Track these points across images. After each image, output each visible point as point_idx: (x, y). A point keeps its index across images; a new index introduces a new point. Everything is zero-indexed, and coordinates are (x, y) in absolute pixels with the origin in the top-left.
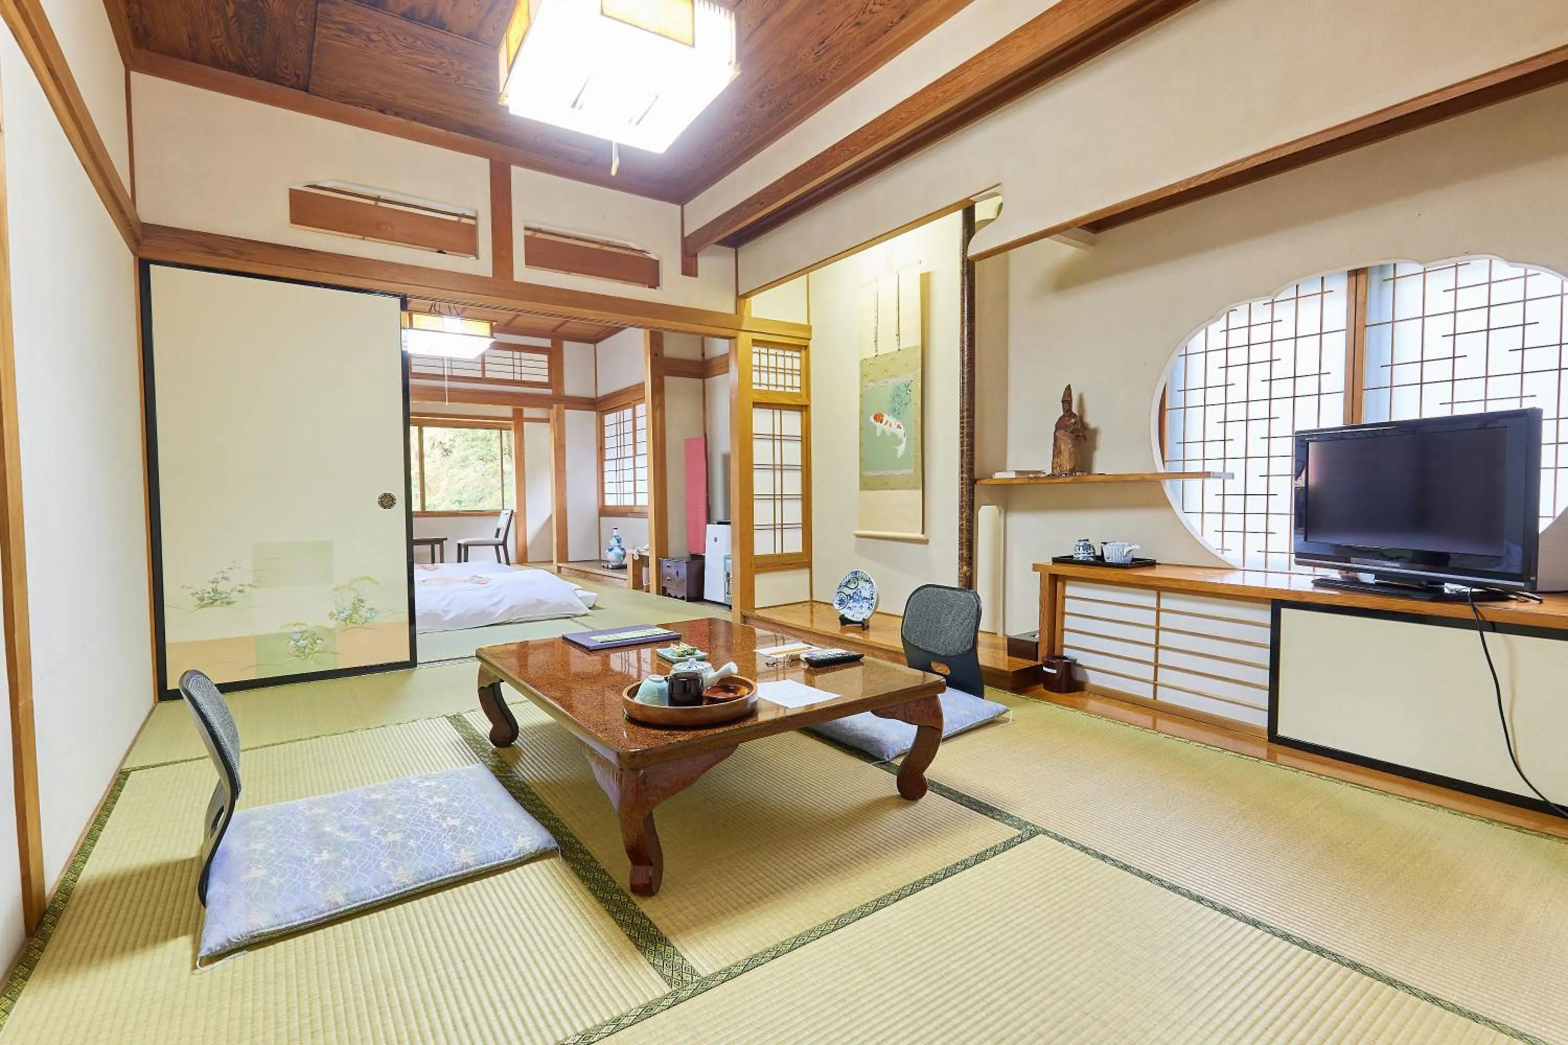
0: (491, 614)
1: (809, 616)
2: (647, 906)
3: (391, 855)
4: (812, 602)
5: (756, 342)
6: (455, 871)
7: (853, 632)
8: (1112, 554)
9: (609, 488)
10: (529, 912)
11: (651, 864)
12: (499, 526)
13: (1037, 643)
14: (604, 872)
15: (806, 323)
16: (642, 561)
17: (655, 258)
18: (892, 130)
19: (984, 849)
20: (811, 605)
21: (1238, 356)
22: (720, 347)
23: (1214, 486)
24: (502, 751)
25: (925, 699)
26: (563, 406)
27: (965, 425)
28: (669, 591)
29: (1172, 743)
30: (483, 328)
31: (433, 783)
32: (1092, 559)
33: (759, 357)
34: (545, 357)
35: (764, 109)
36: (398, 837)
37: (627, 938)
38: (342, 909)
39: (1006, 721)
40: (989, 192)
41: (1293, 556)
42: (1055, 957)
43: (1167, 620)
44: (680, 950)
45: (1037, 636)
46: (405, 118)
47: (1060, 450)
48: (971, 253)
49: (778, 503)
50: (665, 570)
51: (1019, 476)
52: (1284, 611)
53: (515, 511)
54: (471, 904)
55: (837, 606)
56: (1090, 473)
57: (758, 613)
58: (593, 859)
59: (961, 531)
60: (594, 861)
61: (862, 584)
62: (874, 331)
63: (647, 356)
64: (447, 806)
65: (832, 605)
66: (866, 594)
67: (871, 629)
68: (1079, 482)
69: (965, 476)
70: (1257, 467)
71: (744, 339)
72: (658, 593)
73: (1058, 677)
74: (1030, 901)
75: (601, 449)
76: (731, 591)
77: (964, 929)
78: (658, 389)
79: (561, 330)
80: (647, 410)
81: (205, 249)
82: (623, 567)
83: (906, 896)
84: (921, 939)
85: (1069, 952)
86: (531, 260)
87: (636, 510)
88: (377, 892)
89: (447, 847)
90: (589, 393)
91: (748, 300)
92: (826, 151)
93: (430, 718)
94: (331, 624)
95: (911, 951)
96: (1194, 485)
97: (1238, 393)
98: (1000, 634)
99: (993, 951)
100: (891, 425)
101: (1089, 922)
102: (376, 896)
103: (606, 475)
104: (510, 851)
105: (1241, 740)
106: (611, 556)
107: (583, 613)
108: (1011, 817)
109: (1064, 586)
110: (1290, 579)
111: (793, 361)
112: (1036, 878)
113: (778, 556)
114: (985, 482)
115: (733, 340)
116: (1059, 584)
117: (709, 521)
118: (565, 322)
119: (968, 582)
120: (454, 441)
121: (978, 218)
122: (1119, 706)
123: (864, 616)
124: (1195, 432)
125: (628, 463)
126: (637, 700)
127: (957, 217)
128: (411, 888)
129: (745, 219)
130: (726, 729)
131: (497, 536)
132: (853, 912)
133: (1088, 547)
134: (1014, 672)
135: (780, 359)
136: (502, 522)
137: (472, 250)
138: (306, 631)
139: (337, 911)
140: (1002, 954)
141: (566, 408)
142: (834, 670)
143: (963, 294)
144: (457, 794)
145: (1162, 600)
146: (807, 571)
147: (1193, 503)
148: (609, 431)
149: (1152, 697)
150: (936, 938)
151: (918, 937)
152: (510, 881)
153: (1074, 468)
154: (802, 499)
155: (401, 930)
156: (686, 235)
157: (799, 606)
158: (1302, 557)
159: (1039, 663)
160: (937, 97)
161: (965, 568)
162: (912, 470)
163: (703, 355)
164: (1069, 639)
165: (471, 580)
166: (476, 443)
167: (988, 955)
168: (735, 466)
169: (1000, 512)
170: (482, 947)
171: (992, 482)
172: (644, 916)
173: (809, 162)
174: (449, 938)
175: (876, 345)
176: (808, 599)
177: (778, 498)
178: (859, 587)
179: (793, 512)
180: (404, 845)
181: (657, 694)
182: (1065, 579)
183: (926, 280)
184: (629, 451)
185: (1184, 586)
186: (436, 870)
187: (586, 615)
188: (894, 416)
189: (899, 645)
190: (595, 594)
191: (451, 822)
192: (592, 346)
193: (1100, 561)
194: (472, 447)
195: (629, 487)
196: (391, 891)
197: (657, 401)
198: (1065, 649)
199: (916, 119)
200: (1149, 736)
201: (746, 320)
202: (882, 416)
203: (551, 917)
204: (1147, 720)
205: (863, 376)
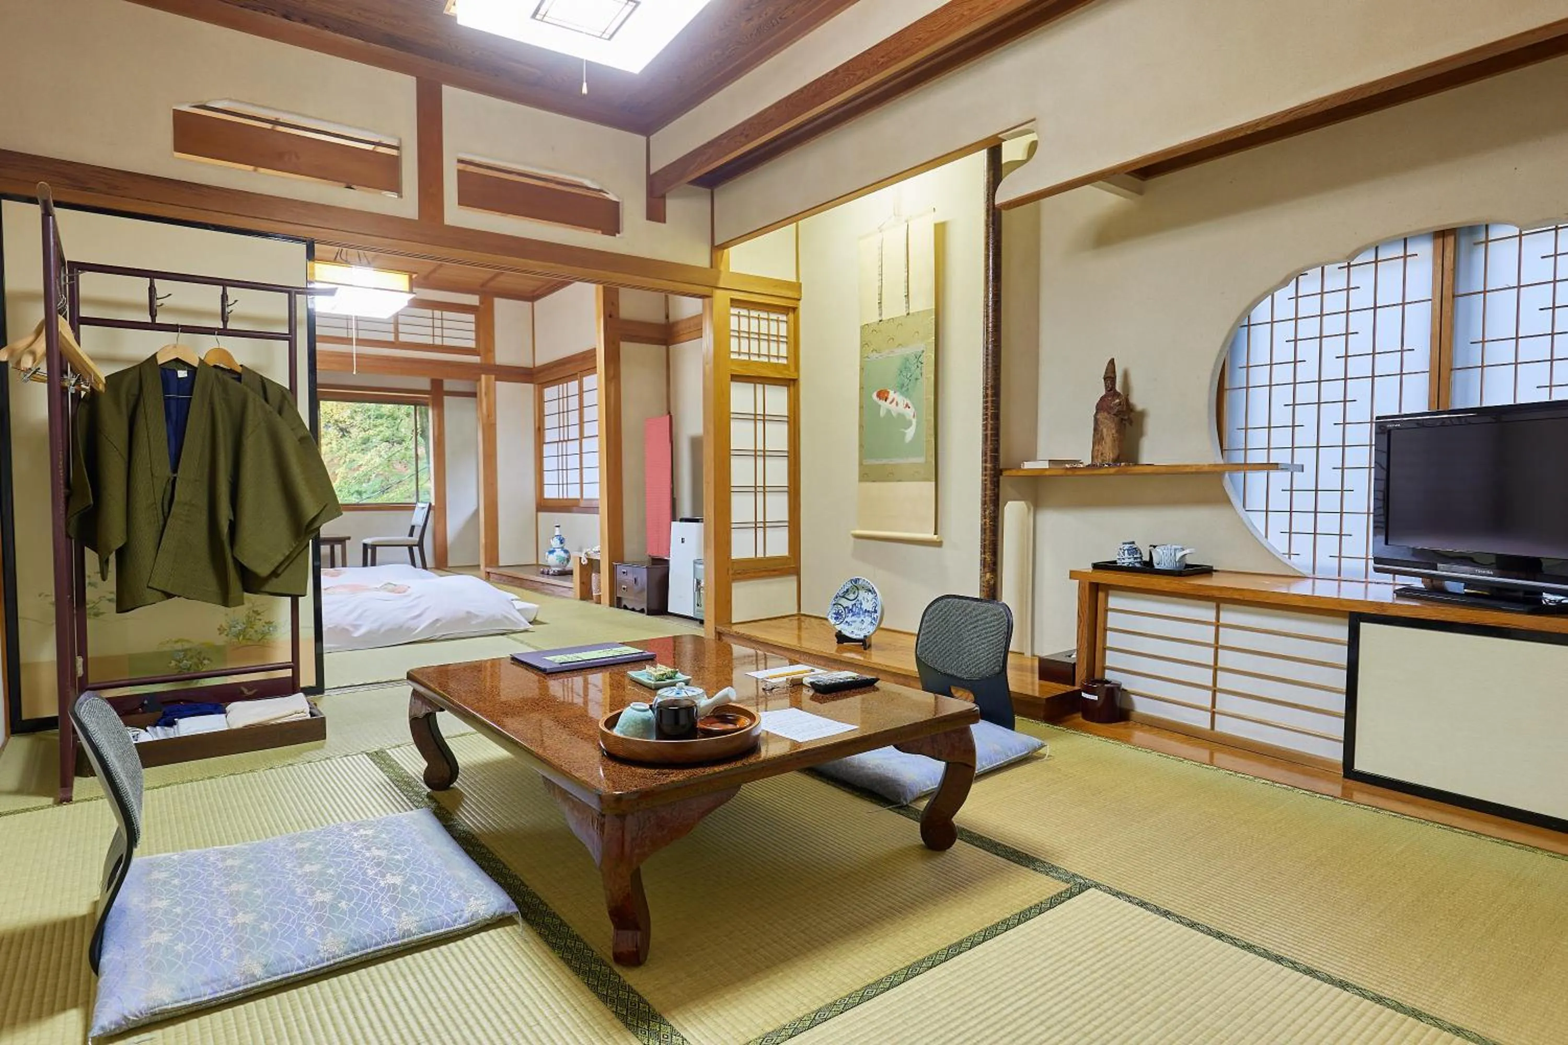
0: (410, 630)
1: (796, 632)
2: (632, 977)
3: (319, 918)
4: (800, 616)
5: (735, 303)
6: (394, 940)
7: (850, 651)
8: (1163, 559)
9: (549, 478)
10: (492, 986)
11: (637, 928)
12: (414, 522)
13: (1074, 664)
14: (577, 938)
15: (794, 280)
16: (591, 566)
17: (615, 199)
18: (908, 52)
19: (1027, 906)
20: (799, 619)
21: (1309, 328)
22: (688, 307)
23: (1280, 479)
24: (439, 794)
25: (955, 731)
26: (493, 377)
27: (989, 404)
28: (624, 603)
29: (1235, 779)
30: (401, 281)
31: (370, 832)
32: (1138, 565)
33: (738, 321)
34: (471, 317)
35: (752, 23)
36: (327, 897)
37: (613, 1015)
38: (259, 983)
39: (1041, 757)
40: (1017, 130)
41: (1371, 563)
42: (1119, 1029)
43: (1228, 637)
44: (678, 1028)
45: (1074, 656)
46: (312, 25)
47: (1102, 435)
48: (999, 200)
49: (760, 497)
50: (620, 577)
51: (1052, 466)
52: (1364, 627)
53: (433, 504)
54: (420, 977)
55: (832, 621)
56: (1136, 464)
57: (735, 629)
58: (562, 924)
59: (984, 531)
60: (566, 925)
61: (862, 594)
62: (877, 292)
63: (599, 317)
64: (388, 860)
65: (826, 619)
66: (867, 606)
67: (873, 649)
68: (1125, 474)
69: (989, 465)
70: (1331, 458)
71: (721, 298)
72: (611, 605)
73: (1099, 705)
74: (1085, 965)
75: (540, 430)
76: (702, 603)
77: (1012, 999)
78: (613, 357)
79: (492, 284)
80: (599, 384)
81: (67, 182)
82: (565, 574)
83: (942, 962)
84: (962, 1011)
85: (1135, 1023)
86: (465, 200)
87: (582, 504)
88: (301, 963)
89: (385, 911)
90: (525, 361)
91: (726, 251)
92: (827, 75)
93: (346, 756)
94: (221, 640)
95: (953, 1025)
96: (1257, 479)
97: (1307, 371)
98: (1028, 654)
99: (1048, 1024)
100: (897, 404)
101: (1155, 988)
102: (300, 968)
103: (546, 461)
104: (460, 917)
105: (1313, 776)
106: (553, 560)
107: (522, 628)
108: (1057, 868)
109: (1107, 596)
110: (1366, 587)
111: (778, 326)
112: (1090, 939)
113: (760, 560)
114: (1014, 473)
115: (707, 300)
116: (1101, 595)
117: (674, 518)
118: (497, 275)
119: (992, 591)
120: (353, 418)
121: (1005, 159)
122: (1170, 738)
123: (865, 633)
124: (1259, 417)
125: (573, 447)
126: (616, 732)
127: (981, 157)
128: (342, 959)
129: (726, 154)
130: (726, 767)
131: (411, 535)
132: (880, 981)
133: (1134, 551)
134: (1048, 699)
135: (764, 324)
136: (418, 517)
137: (395, 186)
138: (190, 649)
139: (254, 985)
140: (1059, 1027)
141: (496, 380)
142: (846, 696)
143: (987, 249)
144: (399, 845)
145: (1222, 614)
146: (795, 578)
147: (1256, 499)
148: (550, 408)
149: (1208, 727)
150: (980, 1009)
151: (959, 1009)
152: (465, 949)
153: (1118, 457)
154: (789, 492)
155: (339, 1007)
156: (652, 171)
157: (786, 620)
158: (1382, 564)
159: (1076, 688)
160: (963, 15)
161: (988, 575)
162: (922, 459)
163: (667, 317)
164: (1111, 659)
165: (384, 588)
166: (380, 421)
167: (1043, 1028)
168: (708, 452)
169: (1029, 509)
170: (439, 1027)
171: (1021, 473)
172: (631, 990)
173: (805, 87)
174: (398, 1018)
175: (880, 307)
176: (795, 612)
177: (760, 490)
178: (860, 598)
179: (778, 507)
180: (334, 907)
181: (641, 726)
182: (1108, 588)
183: (941, 230)
184: (574, 432)
185: (1249, 597)
186: (372, 938)
187: (526, 631)
188: (902, 394)
189: (911, 667)
190: (536, 606)
191: (390, 879)
192: (528, 304)
193: (1148, 567)
194: (375, 426)
195: (574, 476)
196: (317, 963)
197: (611, 373)
198: (1107, 671)
199: (937, 40)
200: (1208, 774)
201: (723, 276)
202: (888, 393)
203: (519, 992)
204: (1204, 754)
205: (864, 344)
